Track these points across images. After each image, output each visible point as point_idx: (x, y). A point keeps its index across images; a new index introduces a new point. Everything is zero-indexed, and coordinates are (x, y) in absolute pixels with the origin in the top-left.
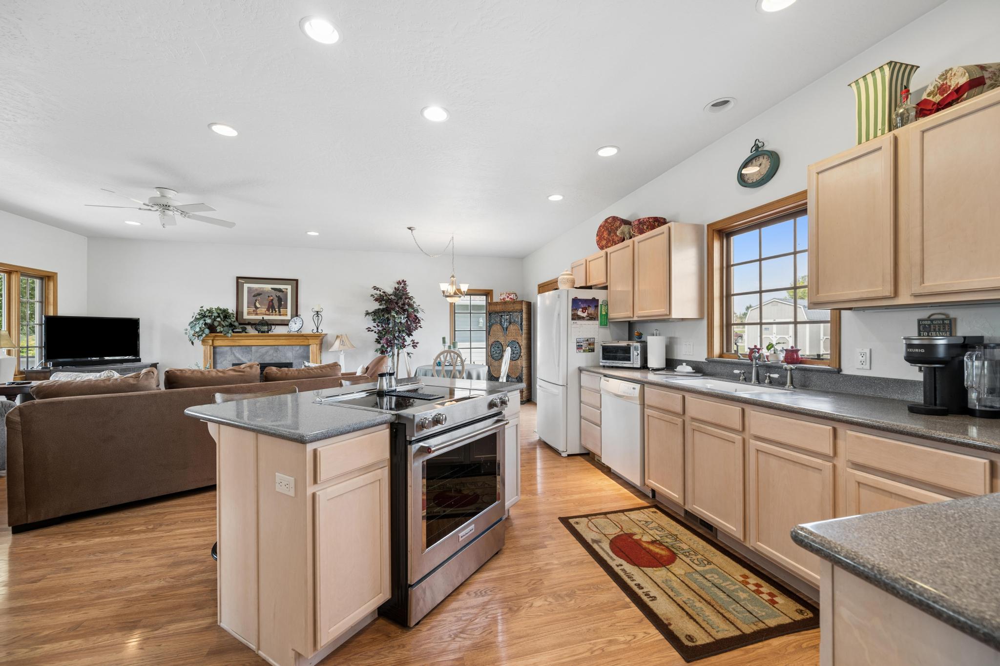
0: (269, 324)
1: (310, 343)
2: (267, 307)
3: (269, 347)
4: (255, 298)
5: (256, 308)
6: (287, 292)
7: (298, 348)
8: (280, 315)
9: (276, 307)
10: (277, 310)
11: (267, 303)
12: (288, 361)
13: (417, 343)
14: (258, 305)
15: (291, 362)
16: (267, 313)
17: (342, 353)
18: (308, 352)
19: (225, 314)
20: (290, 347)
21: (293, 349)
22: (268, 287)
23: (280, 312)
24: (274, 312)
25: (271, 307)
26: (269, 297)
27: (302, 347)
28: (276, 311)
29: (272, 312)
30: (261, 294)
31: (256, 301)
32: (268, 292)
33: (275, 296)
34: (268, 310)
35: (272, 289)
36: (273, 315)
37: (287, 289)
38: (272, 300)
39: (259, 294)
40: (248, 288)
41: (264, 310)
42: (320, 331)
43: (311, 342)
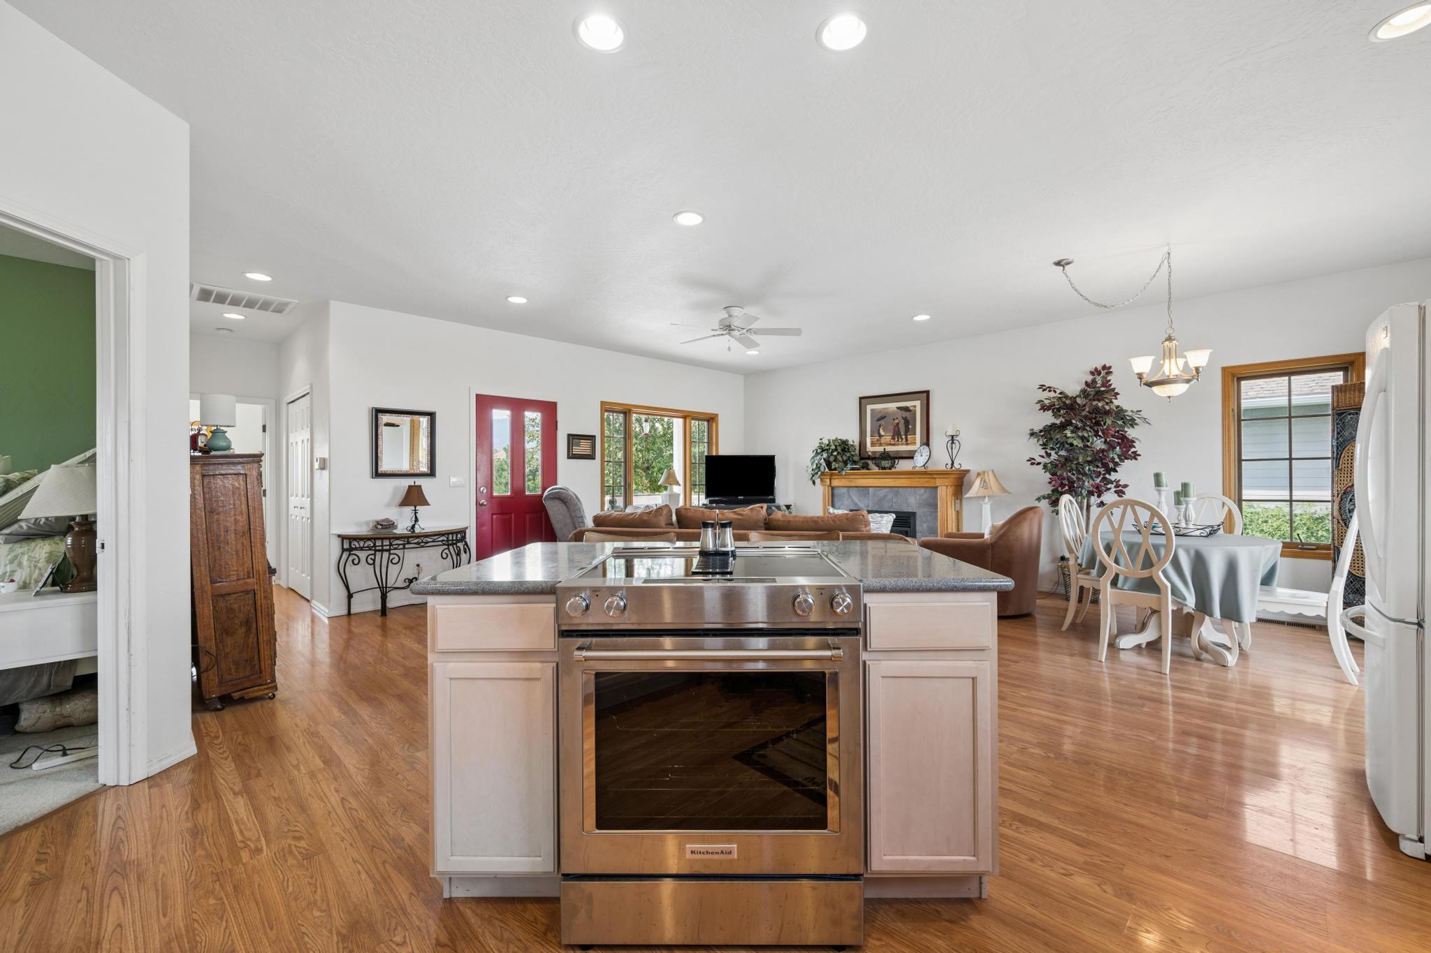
0: (893, 458)
1: (937, 484)
2: (892, 434)
3: (887, 490)
4: (879, 422)
5: (880, 436)
6: (915, 411)
7: (923, 490)
8: (907, 444)
9: (902, 433)
10: (903, 437)
11: (891, 428)
12: (910, 510)
13: (1126, 486)
14: (882, 433)
15: (914, 511)
16: (893, 442)
17: (986, 500)
18: (936, 498)
19: (844, 446)
20: (912, 489)
21: (916, 493)
22: (892, 406)
23: (907, 440)
24: (900, 440)
25: (896, 434)
26: (894, 420)
27: (928, 490)
28: (902, 439)
29: (898, 440)
30: (885, 417)
31: (880, 426)
32: (893, 413)
33: (900, 419)
34: (893, 438)
35: (898, 408)
36: (898, 445)
37: (915, 406)
38: (898, 424)
39: (883, 418)
40: (872, 410)
41: (888, 438)
42: (956, 466)
43: (938, 482)
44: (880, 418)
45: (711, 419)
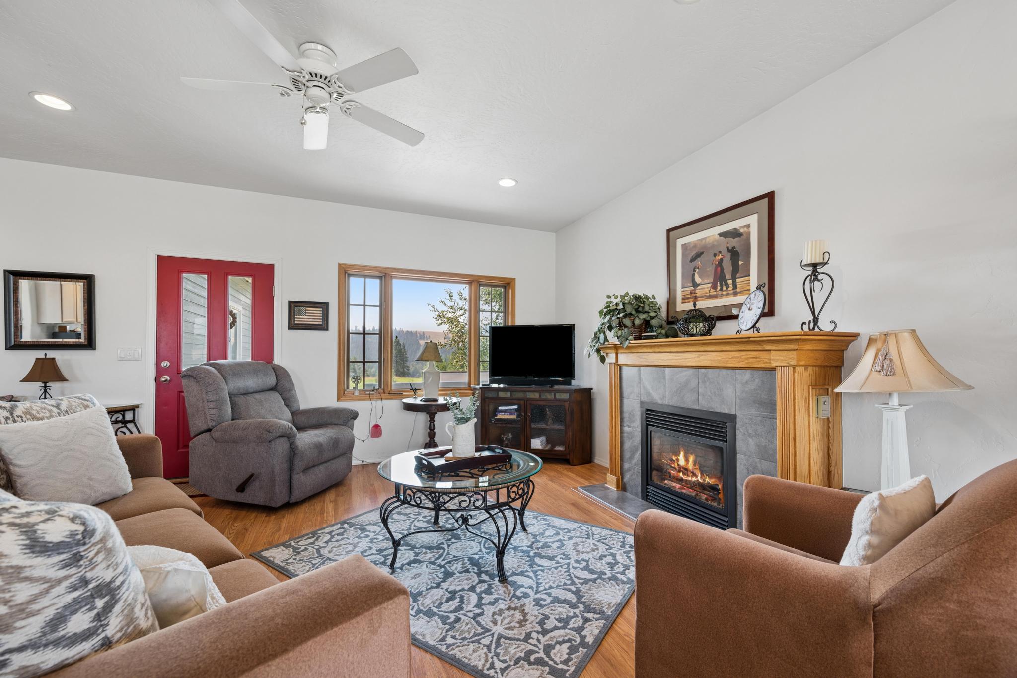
0: (710, 320)
2: (712, 281)
3: (691, 371)
4: (694, 264)
5: (695, 285)
6: (749, 234)
7: (748, 373)
8: (736, 294)
9: (728, 276)
10: (730, 282)
11: (711, 269)
12: (726, 411)
14: (698, 279)
15: (733, 412)
16: (713, 293)
17: (894, 402)
18: (772, 390)
20: (729, 371)
21: (736, 379)
22: (711, 234)
23: (735, 287)
24: (725, 288)
25: (719, 279)
26: (715, 255)
27: (757, 374)
28: (727, 286)
29: (721, 289)
30: (702, 253)
31: (694, 270)
32: (713, 246)
33: (724, 251)
34: (714, 287)
35: (721, 235)
36: (722, 295)
37: (748, 226)
38: (721, 260)
39: (699, 255)
40: (684, 246)
41: (705, 288)
42: (825, 325)
44: (696, 255)
45: (507, 285)
